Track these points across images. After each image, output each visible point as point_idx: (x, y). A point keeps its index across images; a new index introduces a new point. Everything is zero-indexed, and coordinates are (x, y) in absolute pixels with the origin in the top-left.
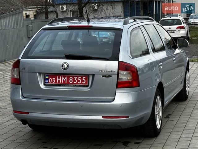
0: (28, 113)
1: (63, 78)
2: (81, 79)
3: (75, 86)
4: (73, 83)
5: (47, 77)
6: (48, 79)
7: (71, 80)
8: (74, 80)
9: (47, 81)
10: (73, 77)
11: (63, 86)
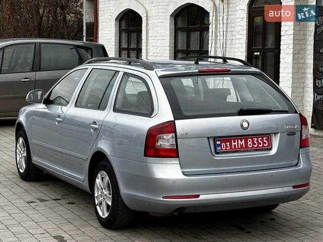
0: (198, 196)
1: (239, 141)
2: (262, 140)
3: (257, 150)
4: (253, 147)
5: (218, 143)
6: (220, 145)
7: (250, 143)
8: (253, 143)
9: (220, 148)
10: (252, 139)
11: (240, 152)
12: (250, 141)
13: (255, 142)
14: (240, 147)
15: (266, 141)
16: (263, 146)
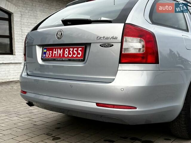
2: (77, 51)
12: (67, 51)
13: (71, 52)
14: (58, 56)
15: (80, 52)
16: (77, 57)
